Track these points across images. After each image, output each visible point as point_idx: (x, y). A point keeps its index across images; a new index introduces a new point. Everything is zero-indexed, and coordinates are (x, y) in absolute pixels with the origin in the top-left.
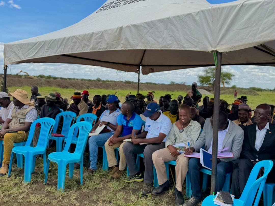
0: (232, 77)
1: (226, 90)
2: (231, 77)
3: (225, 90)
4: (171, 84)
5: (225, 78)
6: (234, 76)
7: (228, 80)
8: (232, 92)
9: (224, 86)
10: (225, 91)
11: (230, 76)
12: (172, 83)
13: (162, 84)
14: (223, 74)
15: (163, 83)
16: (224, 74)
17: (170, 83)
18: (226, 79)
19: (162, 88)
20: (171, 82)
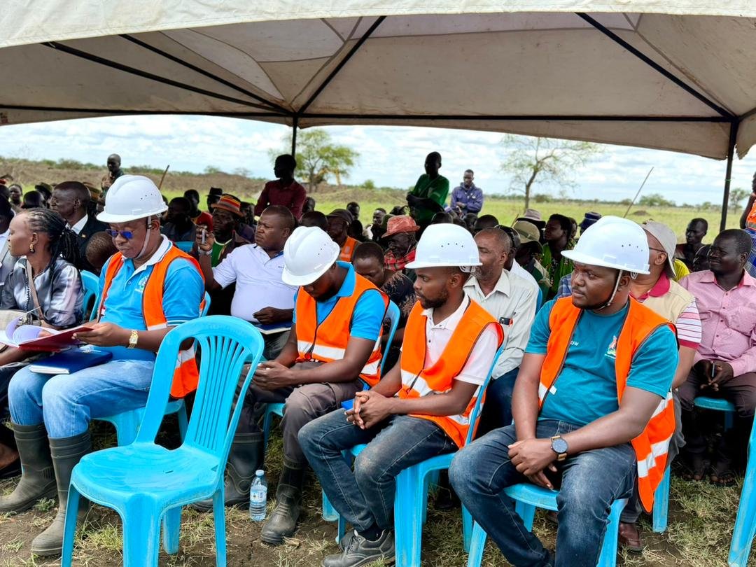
0: (354, 159)
1: (338, 192)
2: (351, 158)
3: (335, 191)
4: (207, 172)
5: (336, 159)
6: (358, 155)
7: (343, 167)
8: (350, 195)
9: (339, 182)
10: (334, 194)
11: (348, 156)
12: (210, 170)
13: (184, 174)
14: (333, 151)
15: (185, 170)
16: (336, 150)
17: (205, 170)
18: (341, 162)
19: (170, 183)
20: (209, 167)
